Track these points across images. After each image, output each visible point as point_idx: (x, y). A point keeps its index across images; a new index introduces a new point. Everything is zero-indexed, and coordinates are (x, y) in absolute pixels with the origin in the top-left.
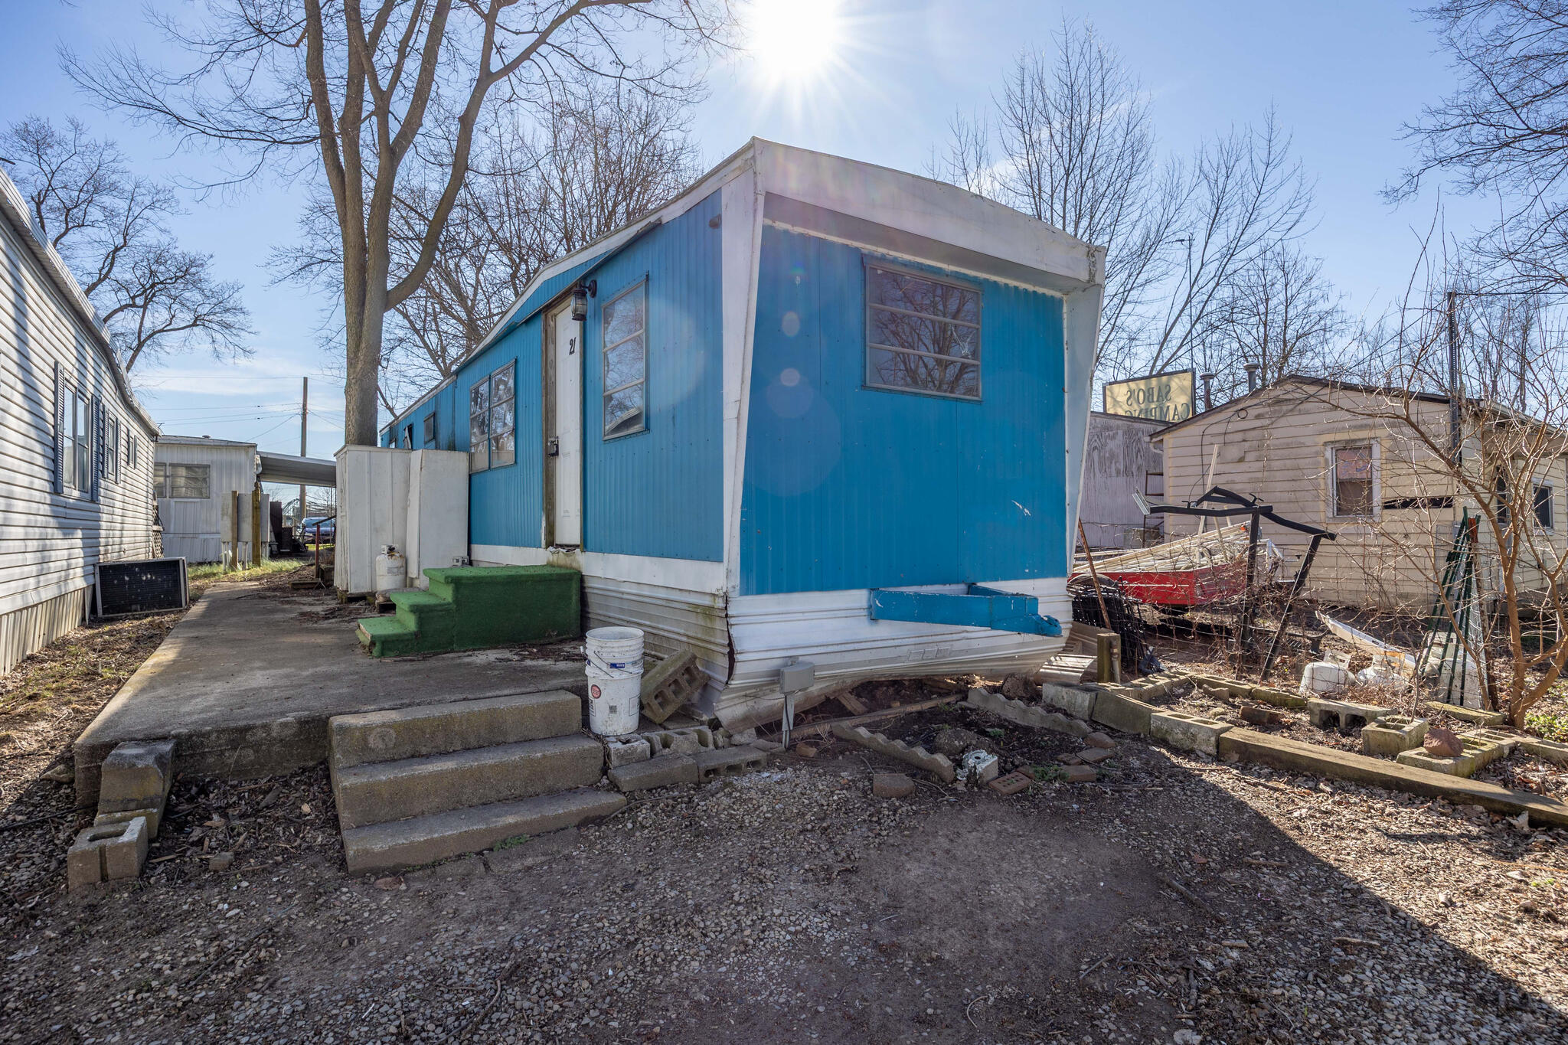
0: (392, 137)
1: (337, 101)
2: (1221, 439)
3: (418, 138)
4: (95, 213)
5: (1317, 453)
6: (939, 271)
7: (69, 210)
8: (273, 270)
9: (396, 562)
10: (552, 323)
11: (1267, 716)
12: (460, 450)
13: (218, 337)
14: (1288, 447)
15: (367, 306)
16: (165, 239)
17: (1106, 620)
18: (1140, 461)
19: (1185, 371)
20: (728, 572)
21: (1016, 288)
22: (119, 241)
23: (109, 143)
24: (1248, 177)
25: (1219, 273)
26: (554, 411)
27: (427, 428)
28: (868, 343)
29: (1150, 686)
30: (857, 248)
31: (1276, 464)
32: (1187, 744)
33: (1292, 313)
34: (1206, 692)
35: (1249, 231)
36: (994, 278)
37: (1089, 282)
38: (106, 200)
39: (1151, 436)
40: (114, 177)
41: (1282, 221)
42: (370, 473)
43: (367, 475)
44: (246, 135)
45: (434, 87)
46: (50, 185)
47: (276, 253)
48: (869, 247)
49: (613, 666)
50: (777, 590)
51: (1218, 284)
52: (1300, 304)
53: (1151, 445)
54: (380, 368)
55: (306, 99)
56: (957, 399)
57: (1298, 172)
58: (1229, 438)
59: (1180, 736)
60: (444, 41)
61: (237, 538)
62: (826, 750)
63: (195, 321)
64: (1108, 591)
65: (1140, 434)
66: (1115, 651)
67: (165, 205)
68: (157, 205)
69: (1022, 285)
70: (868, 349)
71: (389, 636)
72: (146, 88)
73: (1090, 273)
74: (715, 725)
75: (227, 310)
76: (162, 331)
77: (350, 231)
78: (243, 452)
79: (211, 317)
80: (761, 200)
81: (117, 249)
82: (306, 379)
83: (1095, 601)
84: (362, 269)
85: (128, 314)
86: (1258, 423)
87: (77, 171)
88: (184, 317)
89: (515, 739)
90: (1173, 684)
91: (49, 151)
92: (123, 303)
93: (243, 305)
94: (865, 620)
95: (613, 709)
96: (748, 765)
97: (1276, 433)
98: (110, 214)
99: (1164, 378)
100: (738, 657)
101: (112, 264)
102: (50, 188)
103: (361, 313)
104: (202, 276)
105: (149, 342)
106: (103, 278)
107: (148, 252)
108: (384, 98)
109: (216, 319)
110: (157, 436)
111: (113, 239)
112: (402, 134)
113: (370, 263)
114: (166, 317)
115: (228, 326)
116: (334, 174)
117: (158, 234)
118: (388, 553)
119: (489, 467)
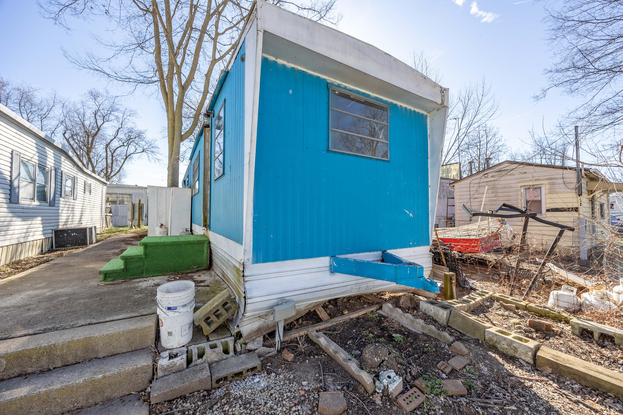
0: (183, 83)
1: (166, 69)
2: (477, 185)
3: (193, 83)
4: (112, 117)
5: (517, 190)
6: (368, 96)
7: (104, 117)
8: (163, 134)
9: (163, 230)
10: (207, 134)
11: (545, 326)
13: (150, 155)
14: (505, 188)
15: (175, 140)
16: (133, 125)
17: (445, 262)
18: (444, 193)
19: (457, 163)
20: (245, 251)
21: (406, 108)
22: (120, 126)
24: (476, 100)
25: (466, 132)
28: (330, 128)
29: (473, 302)
30: (324, 79)
31: (500, 195)
32: (511, 352)
33: (489, 146)
34: (502, 305)
35: (476, 118)
36: (395, 102)
37: (441, 104)
38: (116, 113)
39: (450, 184)
40: (118, 107)
41: (488, 114)
42: (157, 196)
44: (131, 80)
45: (198, 65)
48: (331, 79)
49: (169, 309)
50: (276, 259)
51: (465, 135)
52: (491, 144)
53: (450, 188)
54: (180, 161)
55: (155, 70)
56: (377, 159)
57: (493, 98)
58: (480, 185)
59: (506, 346)
60: (202, 50)
61: (133, 218)
62: (301, 353)
63: (143, 150)
64: (445, 249)
65: (444, 184)
66: (454, 281)
67: (134, 115)
68: (132, 115)
69: (409, 107)
70: (330, 131)
71: (109, 271)
72: (96, 64)
73: (442, 100)
74: (239, 335)
75: (153, 147)
76: (133, 153)
77: (170, 115)
78: (143, 190)
80: (261, 35)
81: (119, 129)
83: (439, 254)
84: (173, 127)
85: (122, 148)
86: (493, 179)
87: (107, 105)
88: (140, 150)
89: (104, 355)
90: (483, 300)
91: (99, 98)
92: (121, 145)
94: (328, 273)
95: (170, 334)
96: (248, 370)
97: (500, 183)
98: (117, 118)
99: (448, 166)
100: (248, 301)
101: (118, 134)
102: (99, 110)
103: (173, 143)
104: (144, 136)
105: (129, 157)
106: (115, 138)
107: (128, 129)
108: (179, 68)
109: (149, 150)
110: (106, 184)
111: (118, 125)
112: (187, 82)
113: (176, 125)
114: (134, 149)
115: (153, 152)
116: (164, 95)
117: (131, 124)
118: (160, 226)
119: (195, 194)
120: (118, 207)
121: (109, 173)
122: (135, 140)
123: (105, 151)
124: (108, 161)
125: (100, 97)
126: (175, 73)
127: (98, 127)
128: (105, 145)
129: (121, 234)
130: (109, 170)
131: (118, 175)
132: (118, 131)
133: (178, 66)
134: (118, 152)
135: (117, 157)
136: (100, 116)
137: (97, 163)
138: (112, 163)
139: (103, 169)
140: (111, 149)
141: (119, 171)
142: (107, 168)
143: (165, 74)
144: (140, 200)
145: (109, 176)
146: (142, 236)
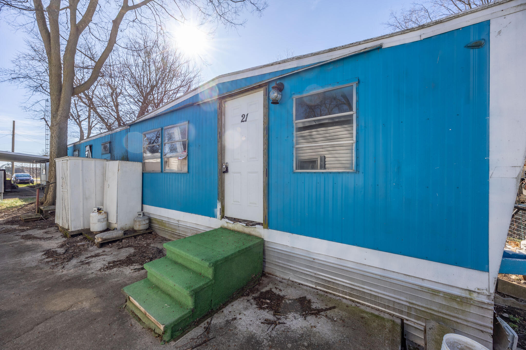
0: (78, 20)
3: (91, 25)
9: (103, 216)
10: (224, 105)
15: (63, 93)
26: (224, 150)
27: (105, 148)
42: (82, 170)
43: (81, 172)
82: (14, 122)
84: (59, 76)
108: (74, 2)
112: (83, 21)
118: (98, 211)
119: (162, 172)
146: (29, 220)
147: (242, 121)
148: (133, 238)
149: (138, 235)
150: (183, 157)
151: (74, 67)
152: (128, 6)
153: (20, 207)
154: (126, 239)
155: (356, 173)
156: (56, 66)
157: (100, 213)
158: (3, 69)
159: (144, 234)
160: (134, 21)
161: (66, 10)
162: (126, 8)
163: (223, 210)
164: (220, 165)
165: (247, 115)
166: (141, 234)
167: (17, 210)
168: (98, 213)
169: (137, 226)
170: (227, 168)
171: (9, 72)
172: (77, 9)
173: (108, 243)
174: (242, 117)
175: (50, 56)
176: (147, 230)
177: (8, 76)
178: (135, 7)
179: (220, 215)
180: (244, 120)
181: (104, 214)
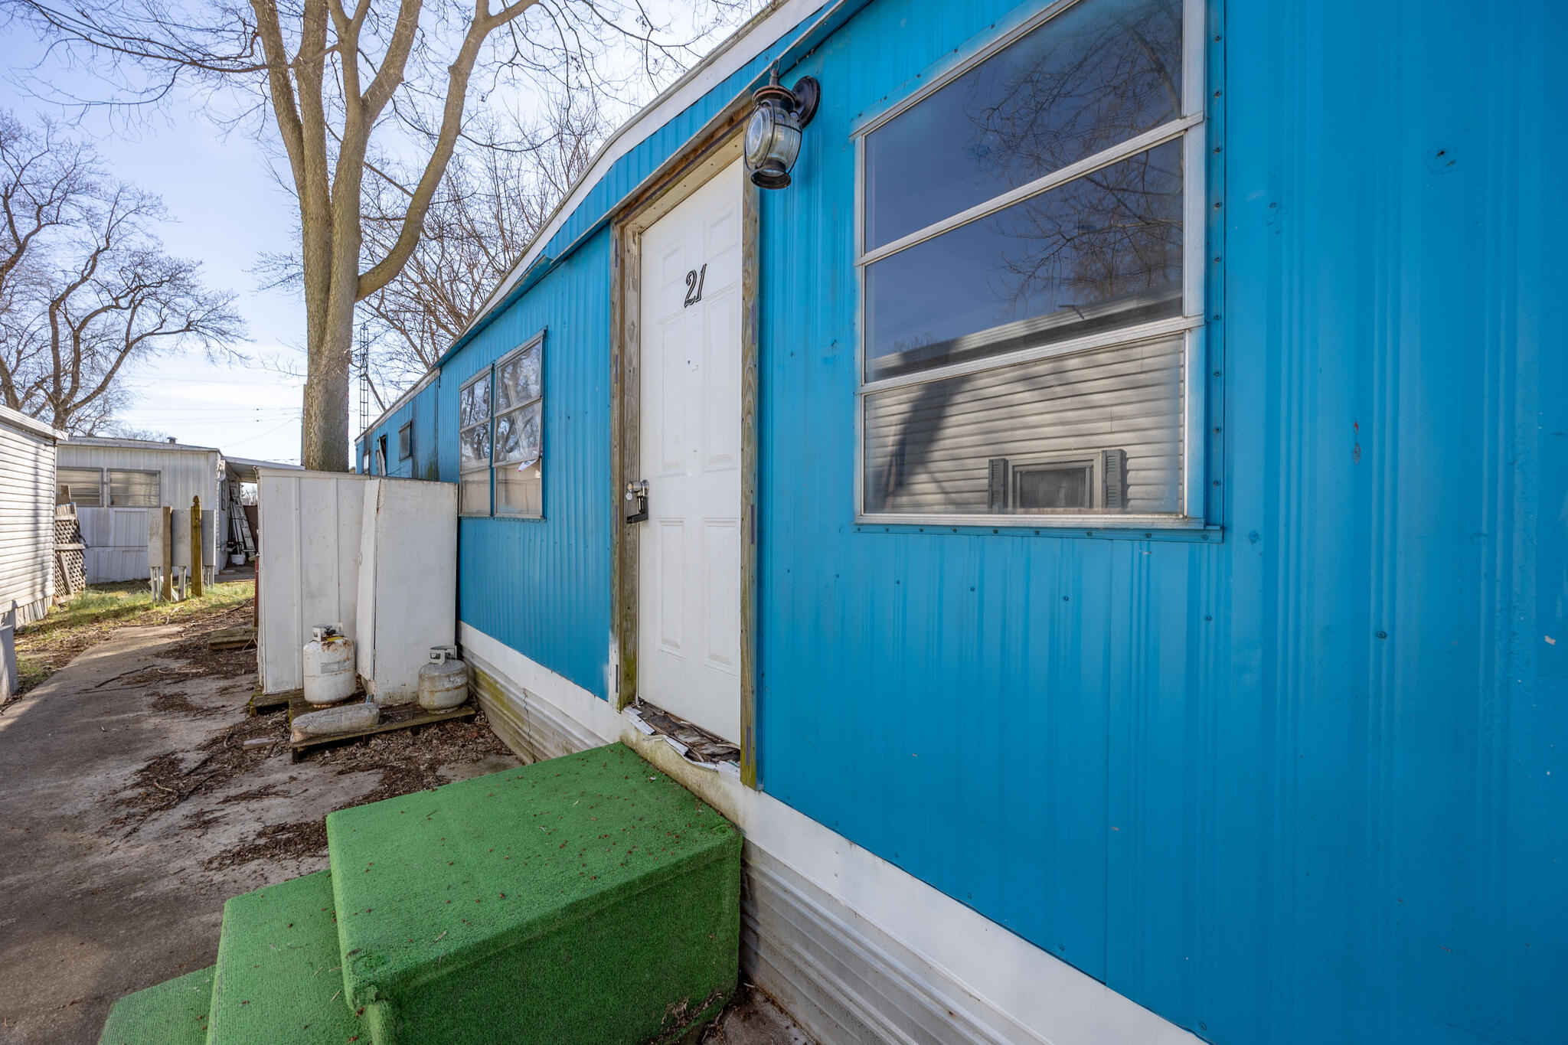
0: (364, 85)
1: (292, 31)
3: (399, 91)
4: (69, 212)
7: (40, 207)
8: (260, 275)
9: (338, 653)
12: (444, 481)
13: (213, 343)
15: (333, 292)
16: (150, 244)
22: (102, 244)
23: (87, 143)
26: (637, 427)
27: (403, 441)
38: (85, 200)
40: (93, 178)
42: (300, 510)
43: (294, 513)
45: (418, 33)
46: (18, 181)
47: (263, 259)
55: (250, 30)
61: (172, 561)
63: (188, 326)
67: (151, 211)
68: (143, 210)
75: (222, 318)
76: (152, 334)
78: (202, 457)
79: (205, 324)
81: (98, 251)
84: (327, 247)
85: (112, 315)
87: (48, 168)
88: (175, 323)
91: (16, 145)
92: (106, 304)
93: (239, 314)
98: (90, 215)
101: (94, 267)
102: (18, 183)
104: (192, 282)
105: (138, 344)
106: (84, 279)
107: (132, 255)
108: (350, 29)
109: (210, 325)
110: (55, 439)
111: (96, 241)
112: (377, 84)
113: (337, 238)
114: (156, 320)
115: (223, 333)
116: (289, 127)
117: (144, 239)
118: (323, 639)
119: (492, 514)
120: (107, 516)
121: (67, 391)
122: (159, 291)
123: (48, 321)
124: (62, 354)
125: (24, 140)
126: (333, 49)
127: (17, 240)
128: (47, 301)
129: (128, 631)
130: (67, 384)
131: (98, 401)
132: (95, 260)
133: (347, 22)
134: (97, 325)
135: (94, 341)
136: (23, 205)
137: (18, 361)
138: (77, 361)
139: (44, 381)
140: (72, 319)
141: (102, 388)
142: (57, 378)
143: (292, 51)
144: (196, 499)
145: (65, 402)
146: (221, 647)
147: (689, 302)
148: (409, 733)
149: (428, 726)
150: (531, 463)
151: (358, 216)
152: (488, 17)
153: (237, 607)
154: (384, 736)
155: (1203, 534)
156: (317, 219)
157: (330, 644)
158: (269, 255)
159: (446, 721)
160: (511, 63)
161: (332, 56)
162: (482, 24)
163: (629, 673)
164: (616, 489)
165: (703, 272)
166: (433, 723)
167: (227, 614)
168: (324, 644)
169: (426, 694)
170: (644, 501)
171: (282, 262)
172: (359, 50)
173: (320, 748)
174: (688, 282)
175: (304, 194)
176: (460, 706)
177: (279, 271)
178: (509, 14)
179: (617, 691)
180: (694, 293)
181: (342, 649)
